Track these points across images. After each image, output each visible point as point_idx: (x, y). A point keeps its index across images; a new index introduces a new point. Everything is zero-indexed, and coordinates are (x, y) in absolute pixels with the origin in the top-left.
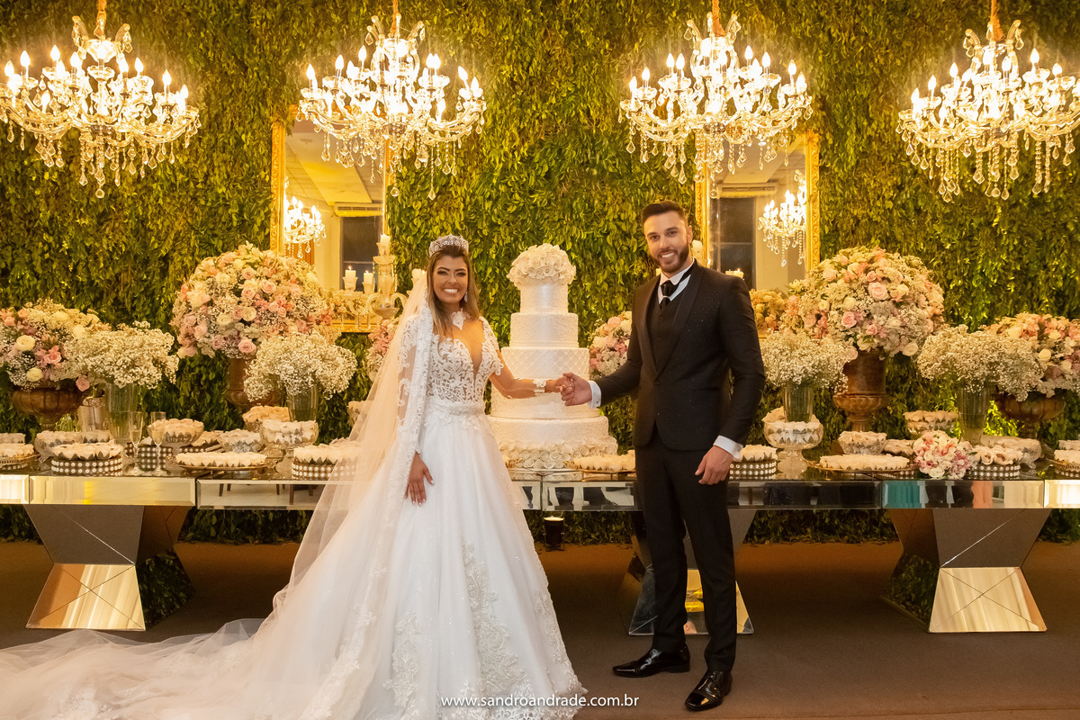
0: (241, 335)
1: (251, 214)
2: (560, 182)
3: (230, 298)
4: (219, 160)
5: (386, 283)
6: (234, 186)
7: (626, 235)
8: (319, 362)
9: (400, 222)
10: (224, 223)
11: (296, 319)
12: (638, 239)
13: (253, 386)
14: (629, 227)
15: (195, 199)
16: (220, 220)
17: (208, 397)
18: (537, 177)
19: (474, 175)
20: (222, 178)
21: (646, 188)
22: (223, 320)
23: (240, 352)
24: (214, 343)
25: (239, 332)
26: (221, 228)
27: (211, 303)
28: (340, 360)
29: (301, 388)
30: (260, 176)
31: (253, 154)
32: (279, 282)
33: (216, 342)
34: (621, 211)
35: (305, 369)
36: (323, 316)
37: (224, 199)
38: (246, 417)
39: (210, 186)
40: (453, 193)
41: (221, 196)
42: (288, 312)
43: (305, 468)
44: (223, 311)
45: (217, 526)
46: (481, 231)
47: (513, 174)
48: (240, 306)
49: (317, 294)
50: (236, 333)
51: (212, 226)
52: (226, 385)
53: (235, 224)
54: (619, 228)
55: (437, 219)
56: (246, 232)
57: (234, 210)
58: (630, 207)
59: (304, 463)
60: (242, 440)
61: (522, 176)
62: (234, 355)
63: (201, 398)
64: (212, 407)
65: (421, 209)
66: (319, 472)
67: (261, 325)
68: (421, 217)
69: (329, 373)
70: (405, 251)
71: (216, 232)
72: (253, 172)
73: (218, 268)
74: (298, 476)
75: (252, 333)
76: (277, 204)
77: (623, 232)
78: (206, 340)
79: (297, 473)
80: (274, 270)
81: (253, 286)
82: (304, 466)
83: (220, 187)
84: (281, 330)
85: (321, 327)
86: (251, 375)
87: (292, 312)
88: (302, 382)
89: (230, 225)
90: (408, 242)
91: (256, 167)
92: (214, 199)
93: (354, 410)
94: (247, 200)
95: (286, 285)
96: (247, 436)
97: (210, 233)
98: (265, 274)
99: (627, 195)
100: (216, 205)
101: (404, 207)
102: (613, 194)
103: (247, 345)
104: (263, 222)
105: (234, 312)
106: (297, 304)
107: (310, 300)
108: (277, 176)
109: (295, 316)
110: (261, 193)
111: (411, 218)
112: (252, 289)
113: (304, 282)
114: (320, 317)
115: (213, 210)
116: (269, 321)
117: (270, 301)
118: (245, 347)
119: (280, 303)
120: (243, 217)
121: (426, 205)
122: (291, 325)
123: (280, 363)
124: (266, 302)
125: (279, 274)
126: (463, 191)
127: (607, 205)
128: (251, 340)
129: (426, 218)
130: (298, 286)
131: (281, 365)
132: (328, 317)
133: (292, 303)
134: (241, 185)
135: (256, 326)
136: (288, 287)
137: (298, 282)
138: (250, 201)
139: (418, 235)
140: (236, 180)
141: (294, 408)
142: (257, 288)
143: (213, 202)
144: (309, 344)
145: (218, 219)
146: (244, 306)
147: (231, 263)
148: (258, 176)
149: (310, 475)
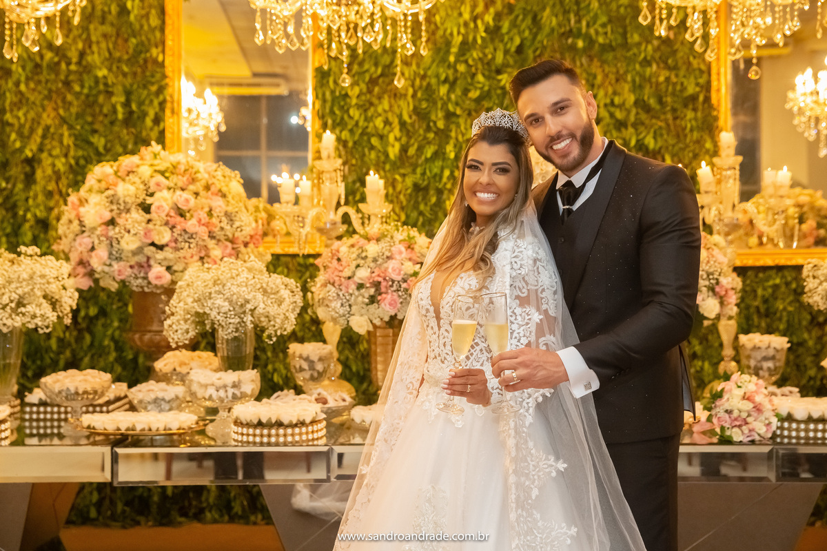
0: (152, 262)
1: (141, 104)
3: (137, 215)
4: (99, 33)
5: (331, 194)
6: (118, 68)
7: (621, 125)
8: (259, 296)
9: (332, 112)
10: (106, 116)
12: (636, 129)
13: (177, 327)
14: (624, 114)
15: (67, 83)
16: (101, 111)
18: (506, 52)
20: (103, 57)
21: (646, 63)
22: (129, 244)
23: (149, 283)
24: (116, 273)
25: (148, 258)
26: (102, 122)
27: (112, 222)
28: (285, 293)
29: (237, 330)
30: (151, 56)
31: (142, 26)
32: (197, 194)
33: (120, 271)
34: (615, 93)
35: (242, 306)
36: (252, 237)
37: (106, 85)
38: (160, 365)
39: (85, 67)
41: (102, 81)
42: (210, 232)
43: (251, 431)
44: (129, 232)
46: (435, 123)
47: (475, 48)
48: (150, 226)
49: (243, 209)
50: (145, 259)
51: (89, 119)
52: (112, 322)
53: (120, 116)
54: (612, 115)
55: (380, 109)
56: (134, 126)
57: (118, 99)
58: (627, 87)
59: (248, 425)
61: (487, 51)
62: (142, 287)
64: (93, 351)
65: (358, 97)
66: (269, 436)
67: (177, 249)
68: (358, 106)
69: (273, 310)
71: (97, 126)
72: (142, 48)
73: (119, 177)
74: (241, 442)
75: (165, 259)
76: (174, 90)
77: (617, 120)
78: (106, 269)
79: (240, 438)
80: (190, 179)
81: (166, 200)
82: (248, 428)
83: (100, 69)
84: (202, 255)
85: (249, 250)
86: (173, 314)
87: (214, 232)
88: (239, 323)
89: (114, 117)
90: (343, 137)
91: (146, 43)
92: (92, 84)
93: (297, 354)
94: (135, 86)
95: (207, 198)
96: (166, 390)
97: (87, 127)
98: (180, 184)
99: (621, 72)
100: (94, 92)
101: (337, 94)
102: (603, 71)
103: (160, 274)
104: (156, 114)
105: (142, 233)
106: (220, 222)
107: (235, 216)
108: (173, 55)
109: (218, 237)
110: (153, 76)
111: (346, 108)
112: (164, 204)
113: (227, 194)
114: (249, 237)
115: (91, 99)
116: (187, 244)
117: (187, 218)
118: (158, 277)
119: (199, 221)
120: (130, 107)
121: (365, 90)
122: (214, 249)
123: (210, 298)
124: (182, 219)
125: (198, 184)
126: (412, 73)
127: (596, 87)
128: (164, 268)
129: (365, 108)
130: (220, 198)
131: (212, 301)
132: (258, 237)
133: (214, 220)
134: (127, 65)
135: (171, 250)
136: (209, 201)
137: (220, 194)
138: (138, 87)
139: (355, 129)
140: (120, 60)
141: (226, 354)
142: (170, 202)
143: (90, 88)
144: (245, 275)
145: (97, 110)
146: (155, 225)
147: (134, 170)
148: (148, 55)
149: (257, 439)
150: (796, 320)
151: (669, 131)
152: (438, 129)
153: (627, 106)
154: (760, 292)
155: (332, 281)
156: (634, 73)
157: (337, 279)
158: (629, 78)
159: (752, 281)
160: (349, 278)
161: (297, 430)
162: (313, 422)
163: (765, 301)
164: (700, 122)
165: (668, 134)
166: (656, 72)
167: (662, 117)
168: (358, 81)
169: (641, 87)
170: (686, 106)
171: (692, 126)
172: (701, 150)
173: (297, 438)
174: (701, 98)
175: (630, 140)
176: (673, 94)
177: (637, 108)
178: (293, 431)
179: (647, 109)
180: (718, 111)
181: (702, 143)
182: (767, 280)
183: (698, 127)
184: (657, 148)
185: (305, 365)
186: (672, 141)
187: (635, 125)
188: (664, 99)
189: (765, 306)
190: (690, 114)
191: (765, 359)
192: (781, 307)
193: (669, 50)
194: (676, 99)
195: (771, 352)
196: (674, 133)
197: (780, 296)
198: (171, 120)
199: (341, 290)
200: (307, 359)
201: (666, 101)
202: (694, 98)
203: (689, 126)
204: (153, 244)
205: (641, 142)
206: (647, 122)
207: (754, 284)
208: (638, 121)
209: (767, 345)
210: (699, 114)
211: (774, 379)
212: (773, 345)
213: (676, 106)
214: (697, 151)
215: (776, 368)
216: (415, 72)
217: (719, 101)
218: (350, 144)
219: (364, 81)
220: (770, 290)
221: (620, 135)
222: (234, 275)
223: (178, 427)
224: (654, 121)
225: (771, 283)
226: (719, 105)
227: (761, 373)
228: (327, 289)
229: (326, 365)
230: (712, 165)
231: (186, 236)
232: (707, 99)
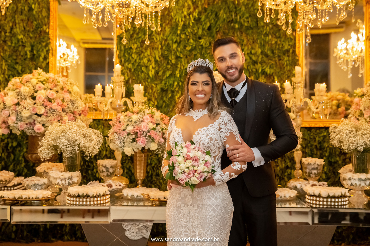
0: (36, 122)
1: (38, 51)
2: (216, 32)
3: (29, 101)
4: (19, 19)
5: (119, 92)
6: (28, 35)
7: (255, 63)
8: (82, 138)
9: (124, 56)
10: (22, 56)
11: (67, 113)
12: (262, 65)
13: (44, 151)
14: (256, 58)
15: (5, 41)
16: (20, 54)
17: (12, 156)
18: (203, 29)
19: (167, 28)
20: (21, 30)
21: (267, 35)
22: (25, 114)
23: (35, 132)
24: (20, 127)
25: (34, 120)
26: (20, 59)
27: (18, 104)
28: (94, 137)
29: (71, 153)
30: (43, 29)
31: (39, 16)
32: (57, 92)
33: (21, 126)
34: (252, 48)
35: (74, 142)
36: (83, 111)
37: (22, 42)
39: (13, 34)
40: (155, 39)
41: (21, 40)
42: (63, 109)
43: (75, 199)
44: (25, 108)
45: (16, 232)
46: (171, 61)
47: (189, 28)
48: (35, 106)
49: (79, 99)
50: (33, 121)
51: (15, 58)
52: (23, 149)
53: (29, 56)
54: (251, 58)
55: (146, 54)
56: (35, 61)
57: (28, 49)
58: (257, 46)
59: (74, 196)
60: (37, 182)
61: (194, 29)
62: (31, 133)
63: (8, 157)
64: (15, 162)
65: (136, 49)
66: (83, 201)
67: (47, 116)
68: (136, 53)
69: (88, 144)
70: (127, 72)
71: (18, 61)
72: (39, 26)
73: (22, 84)
74: (70, 204)
75: (42, 121)
76: (53, 45)
77: (253, 61)
78: (15, 125)
79: (70, 202)
80: (54, 85)
81: (43, 94)
82: (74, 198)
83: (20, 35)
84: (59, 119)
85: (81, 117)
86: (42, 146)
87: (65, 109)
88: (72, 150)
89: (26, 57)
90: (129, 67)
91: (41, 24)
92: (16, 42)
93: (101, 164)
94: (36, 43)
95: (62, 94)
96: (39, 180)
97: (14, 61)
98: (50, 87)
99: (255, 39)
100: (17, 45)
101: (127, 47)
102: (247, 38)
103: (39, 128)
104: (45, 56)
105: (31, 109)
106: (68, 104)
107: (75, 102)
108: (53, 29)
109: (67, 111)
110: (44, 39)
111: (130, 54)
112: (42, 96)
113: (72, 92)
114: (81, 111)
115: (16, 49)
116: (52, 114)
117: (52, 102)
118: (38, 129)
119: (58, 104)
120: (33, 52)
121: (139, 46)
122: (64, 116)
123: (60, 139)
124: (50, 103)
125: (58, 87)
126: (161, 38)
127: (243, 45)
128: (41, 125)
129: (139, 54)
130: (68, 94)
131: (60, 140)
132: (85, 111)
133: (65, 103)
134: (32, 34)
135: (44, 117)
136: (63, 95)
137: (68, 92)
138: (37, 43)
139: (135, 63)
140: (29, 31)
141: (67, 164)
142: (45, 95)
143: (15, 43)
144: (76, 128)
145: (18, 53)
146: (37, 105)
147: (29, 80)
148: (42, 29)
149: (78, 203)
150: (334, 152)
151: (276, 66)
152: (172, 63)
153: (258, 54)
154: (317, 139)
155: (116, 131)
156: (261, 39)
157: (118, 130)
158: (259, 42)
159: (314, 134)
160: (124, 130)
161: (96, 199)
162: (104, 195)
163: (320, 143)
164: (290, 62)
165: (276, 67)
166: (271, 39)
167: (274, 59)
168: (136, 41)
169: (264, 46)
170: (284, 54)
171: (287, 63)
172: (291, 74)
173: (96, 203)
174: (291, 51)
175: (259, 69)
176: (279, 49)
177: (262, 55)
178: (94, 199)
179: (267, 56)
180: (299, 57)
181: (291, 71)
182: (320, 133)
183: (290, 64)
184: (271, 73)
185: (104, 170)
186: (278, 70)
187: (261, 63)
188: (274, 51)
189: (319, 145)
190: (286, 58)
191: (313, 169)
192: (327, 146)
193: (277, 29)
194: (279, 51)
195: (316, 166)
196: (279, 66)
197: (327, 141)
198: (52, 58)
199: (120, 136)
200: (105, 167)
201: (275, 52)
202: (288, 51)
203: (285, 63)
204: (36, 114)
205: (264, 71)
206: (267, 61)
208: (262, 61)
209: (314, 163)
210: (290, 58)
211: (317, 178)
212: (317, 163)
213: (280, 55)
214: (289, 75)
215: (318, 173)
216: (162, 38)
217: (299, 52)
218: (133, 70)
219: (139, 42)
220: (322, 138)
221: (254, 67)
222: (70, 128)
223: (42, 197)
224: (270, 61)
225: (322, 135)
226: (299, 54)
227: (311, 175)
228: (114, 135)
229: (114, 170)
231: (52, 111)
232: (294, 52)
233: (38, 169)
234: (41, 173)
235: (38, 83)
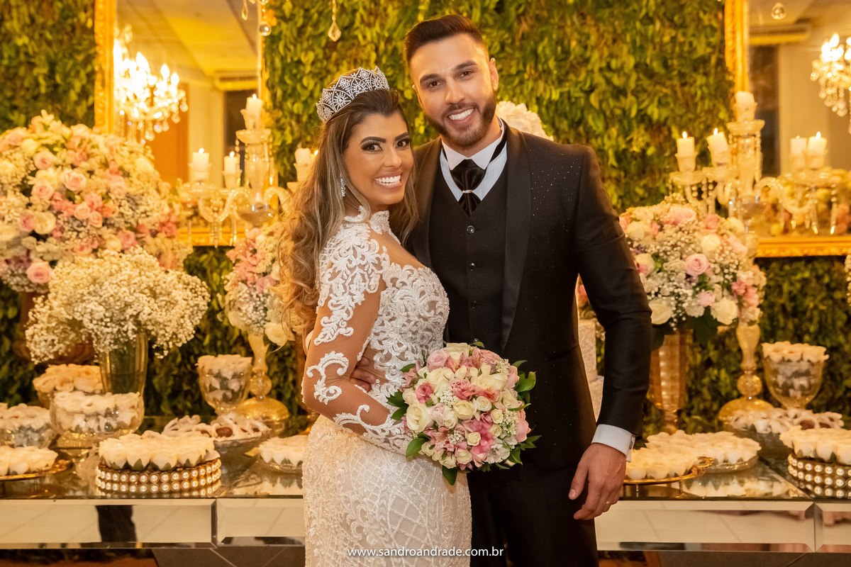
0: (32, 256)
1: (66, 76)
2: (518, 17)
3: (15, 199)
5: (257, 171)
6: (41, 35)
7: (619, 92)
8: (144, 299)
9: (282, 81)
10: (28, 89)
11: (119, 229)
12: (637, 98)
13: (40, 338)
14: (623, 79)
16: (22, 85)
18: (484, 10)
19: (390, 9)
20: (22, 23)
21: (649, 20)
22: (3, 234)
23: (31, 282)
25: (29, 252)
26: (23, 97)
28: (179, 294)
29: (116, 341)
30: (79, 21)
32: (91, 173)
34: (612, 56)
35: (122, 311)
36: (163, 225)
37: (27, 54)
39: (5, 35)
40: (360, 37)
41: (23, 50)
42: (106, 219)
43: (116, 477)
44: (4, 219)
46: (402, 92)
47: (448, 6)
48: (30, 211)
49: (152, 190)
50: (24, 253)
51: (9, 94)
53: (43, 90)
54: (608, 81)
56: (60, 101)
57: (41, 71)
58: (625, 49)
59: (114, 468)
60: (26, 423)
61: (461, 9)
62: (23, 286)
65: (313, 63)
66: (139, 484)
67: (62, 239)
68: (312, 74)
69: (161, 316)
70: (291, 125)
71: (16, 102)
72: (67, 14)
75: (49, 252)
76: (105, 61)
77: (615, 87)
79: (104, 485)
80: (84, 154)
81: (50, 179)
82: (113, 473)
83: (20, 36)
84: (95, 247)
85: (158, 240)
86: (36, 322)
87: (112, 219)
88: (119, 331)
89: (36, 92)
90: (295, 111)
91: (73, 6)
92: (13, 55)
93: (206, 370)
94: (60, 55)
95: (102, 178)
96: (33, 417)
97: (7, 104)
98: (69, 161)
99: (619, 31)
100: (14, 63)
101: (289, 60)
102: (598, 30)
103: (40, 271)
104: (83, 88)
105: (19, 220)
106: (120, 206)
107: (141, 199)
108: (104, 20)
109: (117, 225)
110: (80, 44)
111: (298, 76)
112: (48, 185)
113: (132, 172)
114: (157, 225)
115: (12, 71)
116: (75, 233)
117: (76, 202)
118: (37, 275)
119: (92, 205)
120: (55, 80)
121: (321, 56)
122: (111, 239)
123: (83, 301)
124: (70, 204)
125: (92, 160)
126: (375, 35)
127: (589, 48)
128: (47, 263)
129: (320, 76)
130: (122, 178)
131: (84, 304)
132: (170, 225)
133: (110, 204)
134: (51, 33)
135: (55, 241)
136: (105, 181)
137: (121, 173)
138: (64, 56)
139: (309, 101)
140: (43, 26)
141: (109, 371)
142: (56, 182)
143: (10, 58)
144: (128, 271)
145: (19, 83)
146: (35, 210)
147: (18, 144)
148: (75, 20)
149: (124, 488)
150: (829, 320)
151: (676, 99)
152: (406, 99)
153: (626, 71)
154: (786, 287)
155: (244, 278)
156: (634, 32)
157: (249, 275)
158: (628, 38)
159: (776, 274)
160: (265, 274)
161: (176, 476)
162: (202, 463)
163: (792, 298)
164: (712, 89)
165: (675, 104)
166: (660, 31)
167: (668, 83)
168: (312, 45)
169: (642, 48)
170: (695, 70)
171: (703, 93)
172: (713, 122)
173: (176, 487)
174: (713, 60)
175: (630, 109)
176: (681, 56)
177: (637, 72)
178: (170, 477)
179: (651, 74)
180: (734, 76)
181: (715, 112)
182: (794, 273)
183: (710, 94)
184: (662, 119)
185: (216, 384)
186: (680, 111)
187: (635, 93)
188: (670, 62)
189: (792, 304)
190: (700, 80)
191: (798, 374)
192: (811, 305)
193: (675, 5)
194: (683, 61)
195: (804, 366)
196: (682, 101)
197: (810, 292)
198: (101, 94)
199: (255, 289)
200: (218, 376)
201: (672, 65)
202: (704, 61)
203: (699, 93)
204: (33, 234)
205: (643, 113)
206: (650, 89)
207: (778, 278)
208: (639, 88)
209: (799, 358)
210: (711, 80)
211: (808, 400)
212: (806, 357)
213: (683, 70)
214: (709, 122)
215: (810, 386)
216: (377, 33)
217: (734, 64)
218: (305, 119)
219: (319, 46)
220: (798, 285)
221: (618, 104)
222: (113, 271)
223: (26, 470)
224: (658, 87)
225: (799, 276)
226: (734, 69)
227: (792, 392)
228: (239, 288)
229: (243, 383)
230: (727, 133)
231: (75, 224)
232: (721, 62)
233: (39, 383)
234: (46, 394)
235: (41, 149)
